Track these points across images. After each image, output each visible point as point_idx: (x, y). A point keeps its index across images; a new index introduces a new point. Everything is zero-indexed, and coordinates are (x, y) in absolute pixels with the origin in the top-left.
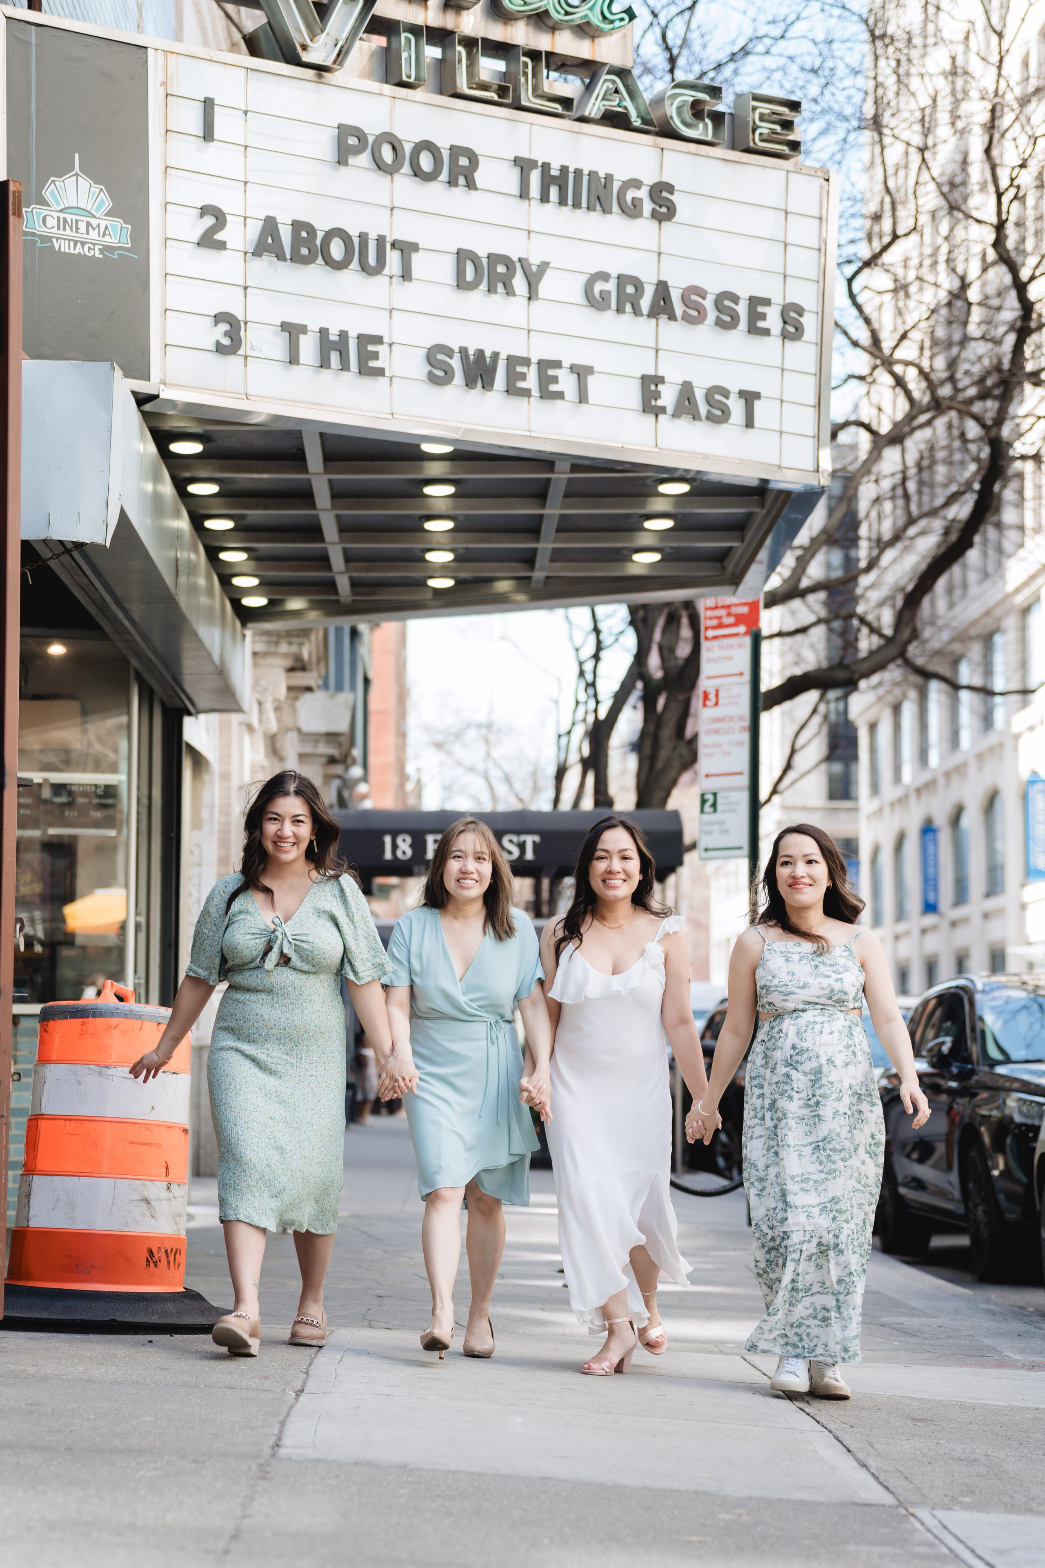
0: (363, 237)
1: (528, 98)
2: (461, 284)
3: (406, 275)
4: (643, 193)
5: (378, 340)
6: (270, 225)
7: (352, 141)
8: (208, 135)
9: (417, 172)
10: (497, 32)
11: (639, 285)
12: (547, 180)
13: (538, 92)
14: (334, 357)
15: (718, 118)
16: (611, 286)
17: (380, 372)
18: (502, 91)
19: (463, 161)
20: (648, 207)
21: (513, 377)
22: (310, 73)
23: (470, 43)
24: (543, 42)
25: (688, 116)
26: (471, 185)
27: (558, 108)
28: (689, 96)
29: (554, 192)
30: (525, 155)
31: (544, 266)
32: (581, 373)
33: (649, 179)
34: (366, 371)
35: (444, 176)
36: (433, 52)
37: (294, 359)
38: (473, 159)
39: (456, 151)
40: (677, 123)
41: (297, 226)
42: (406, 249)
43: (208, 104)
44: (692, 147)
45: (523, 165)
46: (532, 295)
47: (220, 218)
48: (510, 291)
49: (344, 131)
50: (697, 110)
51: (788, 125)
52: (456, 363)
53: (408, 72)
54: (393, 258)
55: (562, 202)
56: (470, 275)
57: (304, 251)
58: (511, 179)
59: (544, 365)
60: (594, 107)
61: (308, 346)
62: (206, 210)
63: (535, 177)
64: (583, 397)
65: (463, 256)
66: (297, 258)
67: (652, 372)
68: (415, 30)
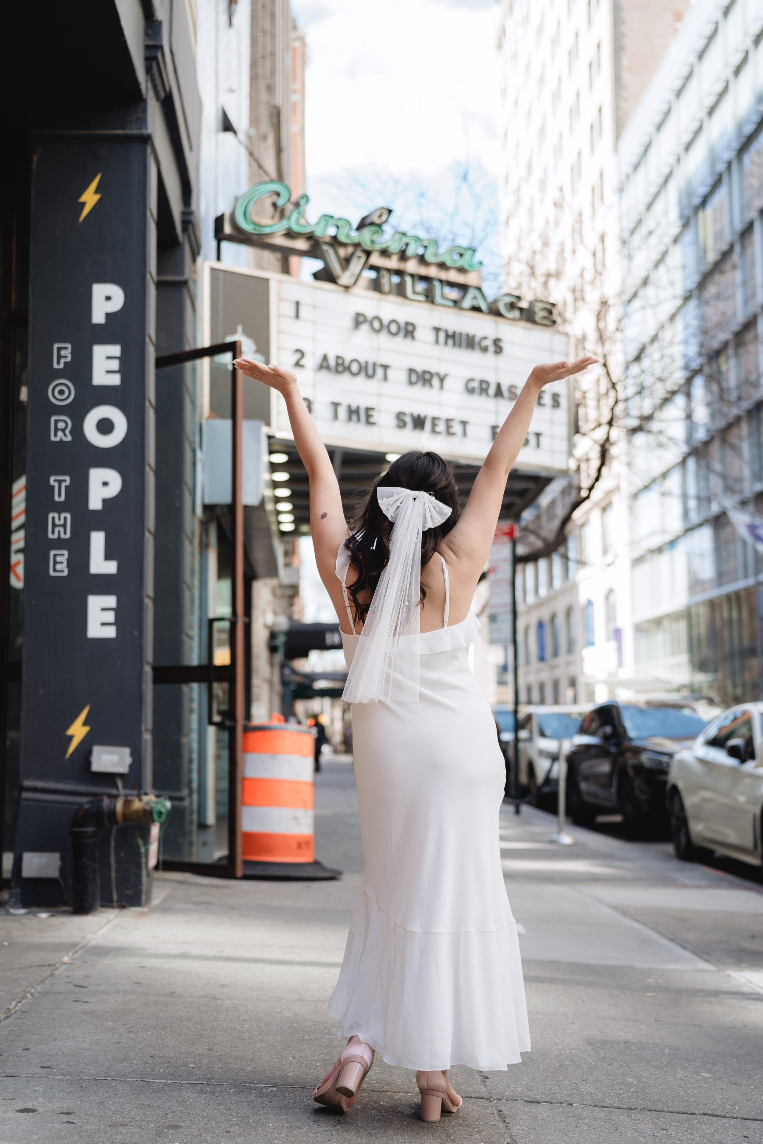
0: (367, 362)
1: (438, 299)
2: (411, 383)
3: (385, 378)
4: (489, 343)
5: (373, 409)
6: (325, 358)
7: (361, 319)
8: (297, 316)
9: (390, 332)
10: (423, 271)
11: (487, 383)
12: (447, 336)
13: (443, 297)
14: (354, 417)
15: (521, 309)
16: (475, 384)
17: (374, 424)
18: (427, 296)
19: (410, 328)
20: (491, 348)
21: (434, 425)
22: (342, 289)
23: (412, 276)
24: (444, 275)
25: (508, 307)
26: (413, 337)
27: (450, 304)
28: (509, 300)
29: (450, 342)
30: (437, 325)
31: (446, 375)
32: (464, 423)
33: (492, 336)
34: (369, 423)
35: (402, 333)
36: (396, 279)
37: (336, 417)
38: (414, 326)
39: (407, 324)
40: (503, 310)
41: (338, 357)
42: (385, 367)
43: (298, 303)
44: (509, 322)
45: (437, 330)
46: (442, 387)
47: (302, 354)
48: (431, 386)
49: (358, 315)
50: (512, 306)
51: (551, 312)
52: (408, 419)
53: (386, 288)
54: (380, 372)
55: (454, 344)
56: (414, 378)
57: (340, 369)
58: (431, 336)
59: (448, 421)
60: (467, 303)
61: (342, 412)
62: (298, 351)
63: (442, 336)
64: (465, 434)
65: (411, 371)
66: (337, 372)
67: (494, 424)
68: (389, 270)
